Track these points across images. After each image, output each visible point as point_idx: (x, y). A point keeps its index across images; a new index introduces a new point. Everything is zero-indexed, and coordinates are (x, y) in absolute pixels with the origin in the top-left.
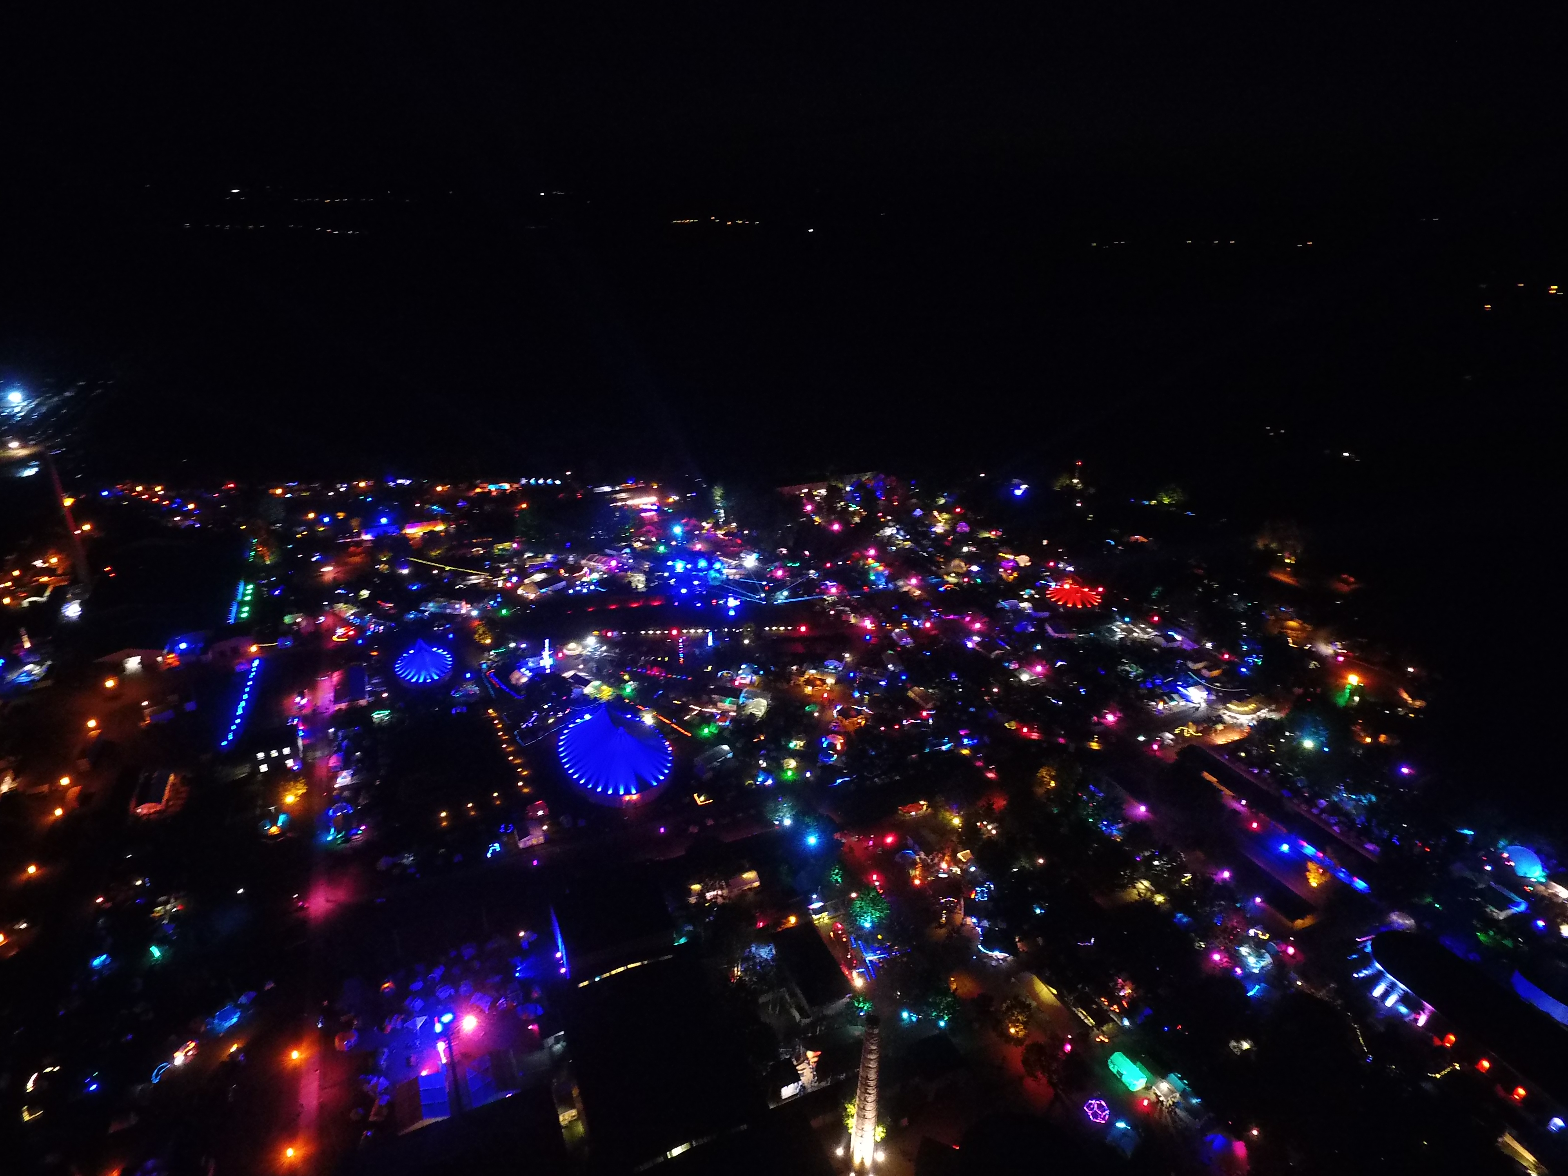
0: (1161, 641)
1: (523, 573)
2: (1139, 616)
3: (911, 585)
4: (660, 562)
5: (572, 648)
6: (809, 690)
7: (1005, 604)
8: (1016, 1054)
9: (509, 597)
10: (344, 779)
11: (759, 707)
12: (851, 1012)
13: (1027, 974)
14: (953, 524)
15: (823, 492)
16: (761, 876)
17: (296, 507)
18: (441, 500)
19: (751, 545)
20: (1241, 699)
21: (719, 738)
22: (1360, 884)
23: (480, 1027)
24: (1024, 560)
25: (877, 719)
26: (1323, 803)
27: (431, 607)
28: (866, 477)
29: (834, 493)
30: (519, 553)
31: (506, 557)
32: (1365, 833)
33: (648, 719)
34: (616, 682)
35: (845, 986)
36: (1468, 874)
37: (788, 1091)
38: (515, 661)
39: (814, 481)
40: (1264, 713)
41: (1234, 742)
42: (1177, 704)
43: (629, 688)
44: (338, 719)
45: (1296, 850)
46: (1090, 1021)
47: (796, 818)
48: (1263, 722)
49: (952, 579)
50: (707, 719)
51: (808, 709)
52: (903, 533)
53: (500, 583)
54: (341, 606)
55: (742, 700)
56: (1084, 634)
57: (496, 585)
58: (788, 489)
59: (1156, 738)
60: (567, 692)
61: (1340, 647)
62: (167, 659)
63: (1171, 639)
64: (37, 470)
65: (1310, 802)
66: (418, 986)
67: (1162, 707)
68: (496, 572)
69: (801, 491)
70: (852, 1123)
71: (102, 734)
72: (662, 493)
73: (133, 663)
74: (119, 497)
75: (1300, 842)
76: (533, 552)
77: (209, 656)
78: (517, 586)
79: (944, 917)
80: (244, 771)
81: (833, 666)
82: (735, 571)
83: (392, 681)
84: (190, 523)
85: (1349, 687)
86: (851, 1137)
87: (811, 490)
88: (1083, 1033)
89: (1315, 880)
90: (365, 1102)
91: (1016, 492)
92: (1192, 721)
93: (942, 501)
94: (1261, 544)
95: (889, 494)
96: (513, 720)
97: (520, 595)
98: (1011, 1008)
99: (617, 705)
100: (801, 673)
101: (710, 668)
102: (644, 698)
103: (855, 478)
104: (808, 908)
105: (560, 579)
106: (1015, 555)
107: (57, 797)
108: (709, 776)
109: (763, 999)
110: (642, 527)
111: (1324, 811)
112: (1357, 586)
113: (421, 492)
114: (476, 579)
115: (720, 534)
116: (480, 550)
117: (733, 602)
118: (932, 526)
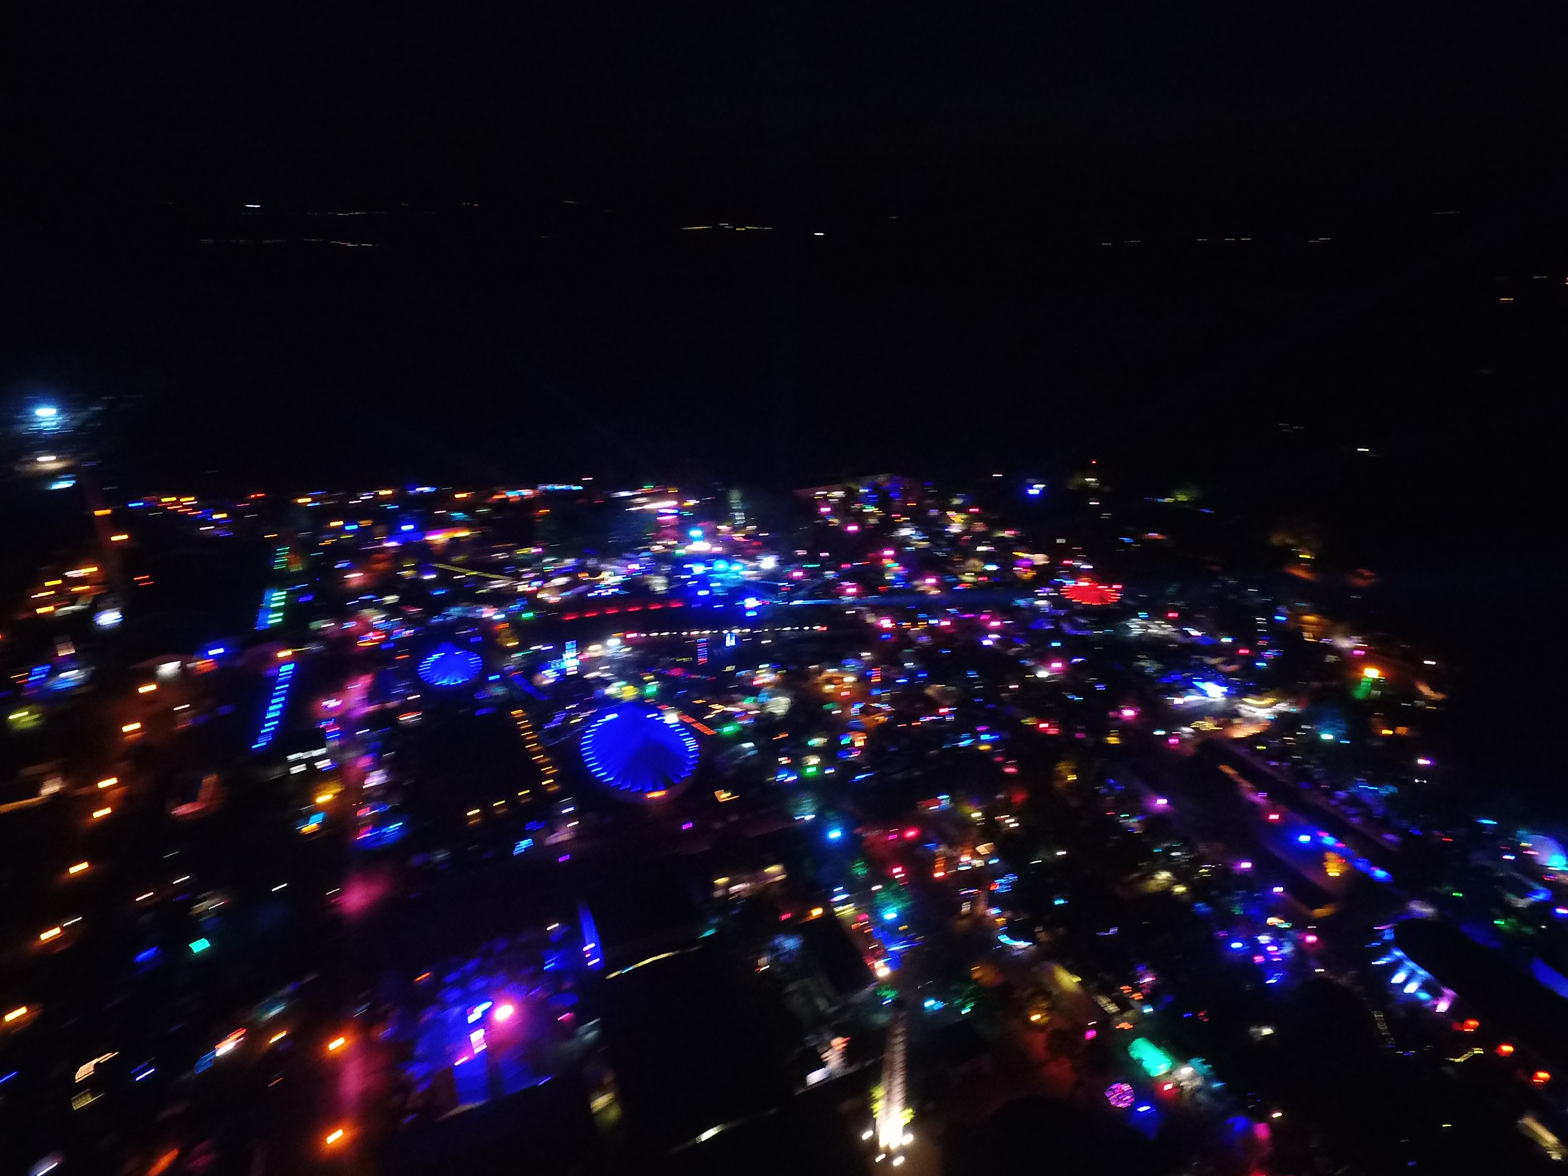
0: (1178, 637)
1: (546, 578)
2: (1157, 613)
3: (929, 584)
4: (679, 564)
5: (595, 650)
6: (829, 688)
7: (1021, 602)
8: (1040, 1040)
9: (530, 600)
10: (375, 779)
11: (780, 705)
12: (876, 1001)
13: (1047, 963)
14: (968, 523)
15: (839, 494)
16: (787, 870)
17: (321, 516)
18: (462, 506)
19: (768, 547)
20: (1258, 692)
21: (741, 736)
22: (1380, 874)
23: (512, 1019)
24: (1040, 559)
25: (897, 716)
26: (1342, 794)
27: (455, 612)
28: (882, 479)
29: (851, 496)
30: (538, 558)
31: (528, 562)
32: (1385, 824)
33: (671, 718)
34: (639, 683)
35: (868, 976)
36: (1488, 863)
37: (815, 1077)
38: (539, 663)
39: (830, 483)
40: (1282, 707)
41: (1254, 735)
42: (1192, 699)
43: (652, 689)
44: (367, 721)
45: (1316, 840)
46: (1112, 1008)
47: (819, 814)
48: (1282, 715)
49: (968, 578)
50: (728, 718)
51: (827, 707)
52: (920, 533)
53: (522, 588)
54: (367, 612)
55: (761, 699)
56: (1101, 631)
57: (517, 589)
58: (802, 492)
59: (1173, 733)
60: (591, 693)
61: (1360, 641)
62: (200, 664)
63: (1188, 635)
64: (73, 482)
65: (1329, 794)
66: (452, 977)
67: (1178, 701)
68: (518, 577)
69: (817, 493)
70: (879, 1107)
71: (142, 736)
72: (681, 497)
73: (169, 669)
74: (147, 508)
75: (1321, 834)
76: (555, 556)
77: (240, 662)
78: (540, 589)
79: (966, 908)
80: (276, 773)
81: (851, 665)
82: (755, 572)
83: (420, 684)
84: (218, 533)
85: (1367, 680)
86: (877, 1122)
87: (829, 491)
88: (1106, 1020)
89: (1334, 870)
90: (405, 1088)
91: (1031, 492)
92: (1209, 716)
93: (957, 502)
94: (1276, 539)
95: (906, 495)
96: (539, 720)
97: (540, 599)
98: (1034, 995)
99: (640, 705)
100: (820, 672)
101: (729, 669)
102: (667, 697)
103: (869, 479)
104: (831, 902)
105: (580, 583)
106: (1033, 554)
107: (100, 798)
108: (730, 773)
109: (791, 988)
110: (660, 531)
111: (1343, 802)
112: (1374, 580)
113: (442, 499)
114: (499, 584)
115: (738, 537)
116: (501, 556)
117: (751, 602)
118: (948, 526)
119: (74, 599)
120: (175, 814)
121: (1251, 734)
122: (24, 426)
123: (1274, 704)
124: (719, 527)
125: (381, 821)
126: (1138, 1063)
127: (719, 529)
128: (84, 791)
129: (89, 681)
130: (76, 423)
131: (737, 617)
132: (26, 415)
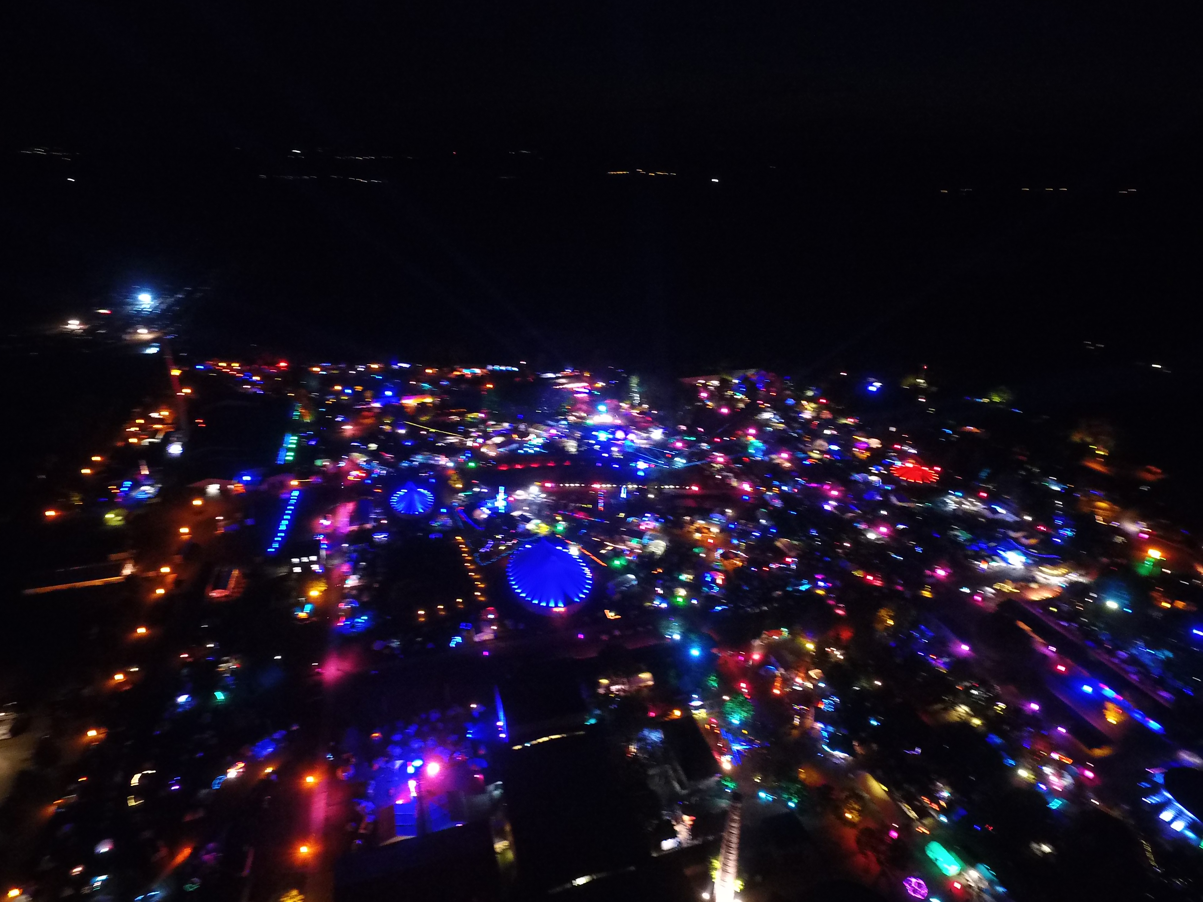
0: (987, 513)
1: (487, 436)
2: (970, 491)
3: (783, 459)
4: (588, 432)
5: (520, 494)
6: (697, 536)
7: (857, 477)
8: (851, 834)
9: (475, 454)
10: (352, 581)
11: (659, 547)
12: (720, 790)
13: (862, 773)
14: (818, 411)
15: (716, 383)
16: (655, 678)
17: (327, 381)
18: (430, 380)
19: (658, 422)
20: (1053, 563)
21: (627, 569)
22: (1154, 725)
23: (441, 773)
24: (875, 443)
25: (751, 562)
26: (1123, 654)
27: (419, 459)
28: (751, 373)
29: (725, 385)
30: (483, 421)
31: (474, 424)
32: (1160, 683)
33: (574, 551)
34: (552, 522)
35: (716, 768)
37: (668, 845)
38: (478, 501)
39: (709, 374)
40: (1074, 577)
41: (1048, 599)
42: (996, 565)
43: (561, 526)
44: (350, 538)
45: (1097, 691)
46: (913, 814)
47: (684, 635)
48: (1073, 585)
49: (816, 455)
50: (618, 554)
51: (696, 550)
52: (778, 417)
53: (469, 443)
54: (356, 455)
55: (645, 541)
56: (922, 504)
57: (466, 444)
58: (687, 380)
59: (978, 591)
60: (515, 527)
61: (1145, 526)
62: (236, 487)
63: (995, 512)
64: (158, 349)
65: (1110, 652)
66: (397, 737)
67: (984, 566)
68: (467, 435)
69: (699, 381)
70: (716, 875)
71: (191, 538)
72: (592, 381)
73: (213, 489)
74: (208, 370)
75: (1101, 685)
76: (495, 421)
77: (264, 487)
78: (481, 445)
79: (797, 721)
80: (283, 571)
81: (717, 518)
82: (645, 441)
83: (389, 512)
84: (256, 390)
85: (1151, 559)
86: (715, 886)
87: (707, 381)
88: (907, 825)
89: (1112, 717)
90: (357, 818)
91: (871, 388)
92: (1010, 580)
93: (810, 393)
94: (1076, 438)
95: (769, 386)
96: (475, 545)
97: (483, 453)
98: (848, 798)
99: (552, 539)
100: (692, 522)
101: (622, 515)
102: (572, 535)
103: (741, 373)
104: (689, 705)
105: (514, 442)
106: (868, 438)
107: (160, 580)
108: (617, 597)
109: (651, 772)
110: (575, 405)
111: (1124, 661)
112: (1160, 477)
113: (415, 373)
114: (452, 439)
115: (635, 412)
116: (456, 418)
117: (641, 465)
118: (801, 412)
119: (154, 434)
120: (212, 595)
121: (1045, 598)
122: (129, 308)
123: (1067, 574)
124: (621, 404)
125: (353, 614)
126: (932, 863)
127: (621, 406)
128: (151, 574)
129: (160, 493)
130: (164, 306)
131: (632, 476)
132: (132, 299)
